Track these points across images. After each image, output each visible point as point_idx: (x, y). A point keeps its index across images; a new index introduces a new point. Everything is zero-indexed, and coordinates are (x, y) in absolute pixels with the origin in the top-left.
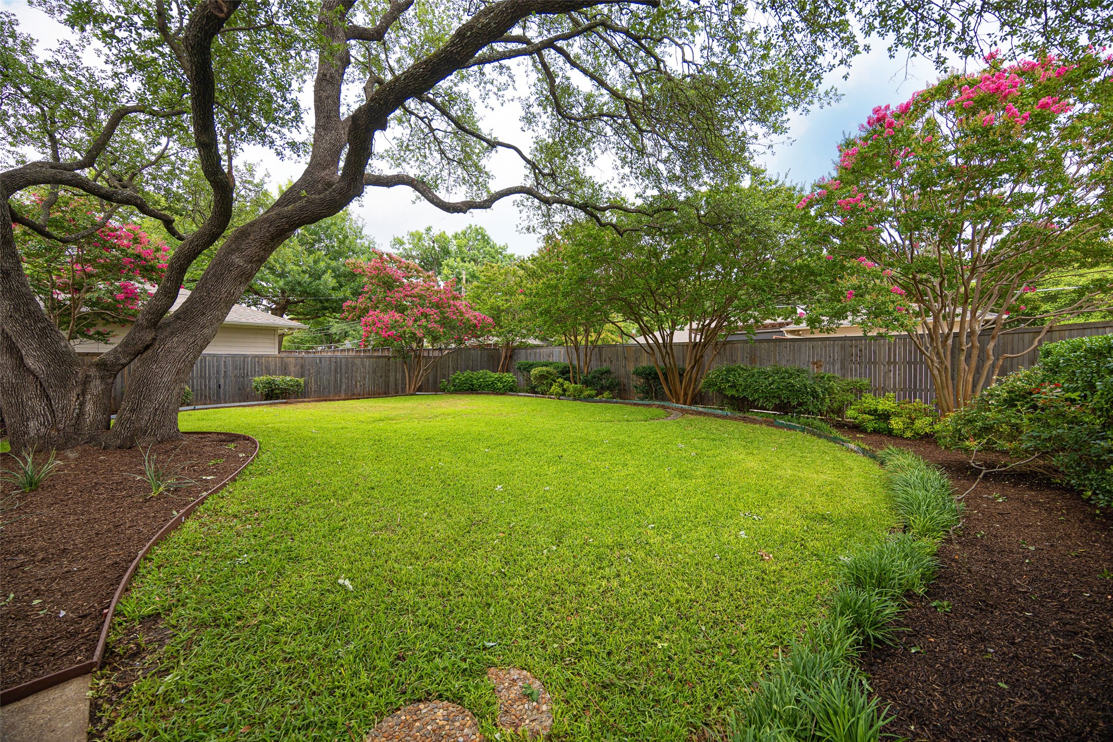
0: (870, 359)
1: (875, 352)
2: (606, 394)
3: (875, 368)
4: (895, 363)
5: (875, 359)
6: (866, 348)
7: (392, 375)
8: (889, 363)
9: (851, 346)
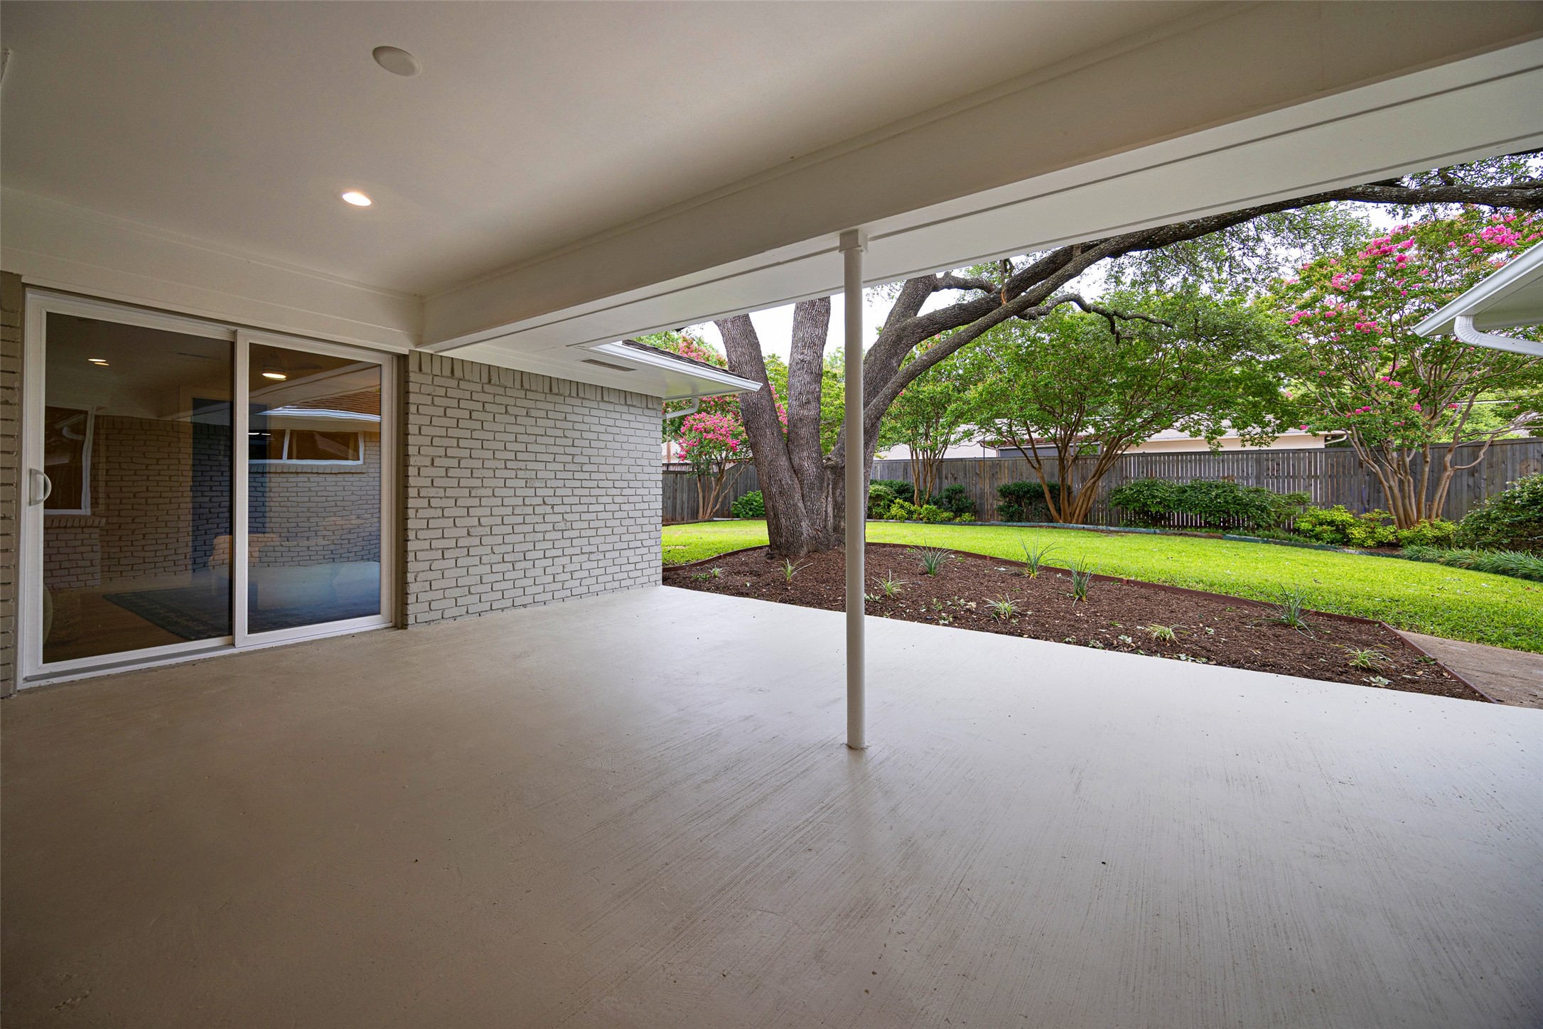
0: (1289, 473)
1: (1294, 466)
2: (966, 516)
3: (1294, 482)
4: (1316, 477)
5: (1294, 472)
6: (1283, 463)
7: (678, 495)
8: (1309, 476)
9: (1267, 460)
